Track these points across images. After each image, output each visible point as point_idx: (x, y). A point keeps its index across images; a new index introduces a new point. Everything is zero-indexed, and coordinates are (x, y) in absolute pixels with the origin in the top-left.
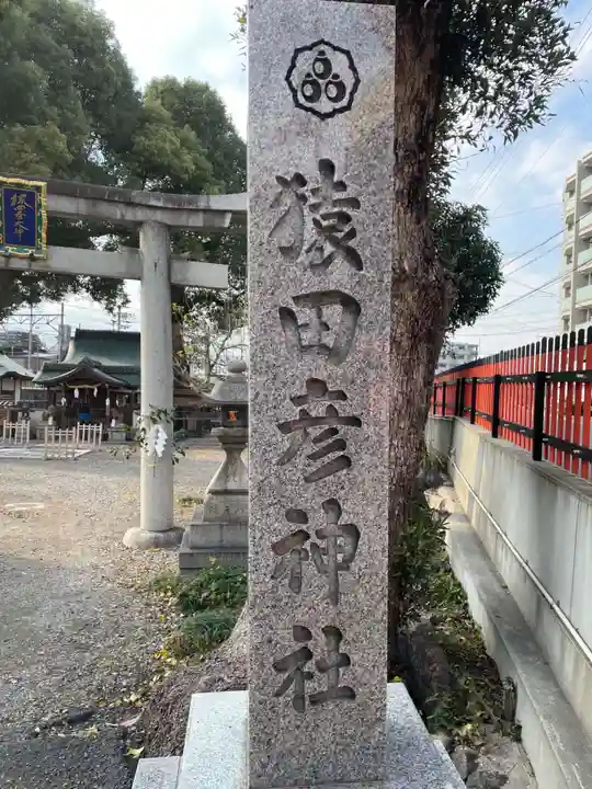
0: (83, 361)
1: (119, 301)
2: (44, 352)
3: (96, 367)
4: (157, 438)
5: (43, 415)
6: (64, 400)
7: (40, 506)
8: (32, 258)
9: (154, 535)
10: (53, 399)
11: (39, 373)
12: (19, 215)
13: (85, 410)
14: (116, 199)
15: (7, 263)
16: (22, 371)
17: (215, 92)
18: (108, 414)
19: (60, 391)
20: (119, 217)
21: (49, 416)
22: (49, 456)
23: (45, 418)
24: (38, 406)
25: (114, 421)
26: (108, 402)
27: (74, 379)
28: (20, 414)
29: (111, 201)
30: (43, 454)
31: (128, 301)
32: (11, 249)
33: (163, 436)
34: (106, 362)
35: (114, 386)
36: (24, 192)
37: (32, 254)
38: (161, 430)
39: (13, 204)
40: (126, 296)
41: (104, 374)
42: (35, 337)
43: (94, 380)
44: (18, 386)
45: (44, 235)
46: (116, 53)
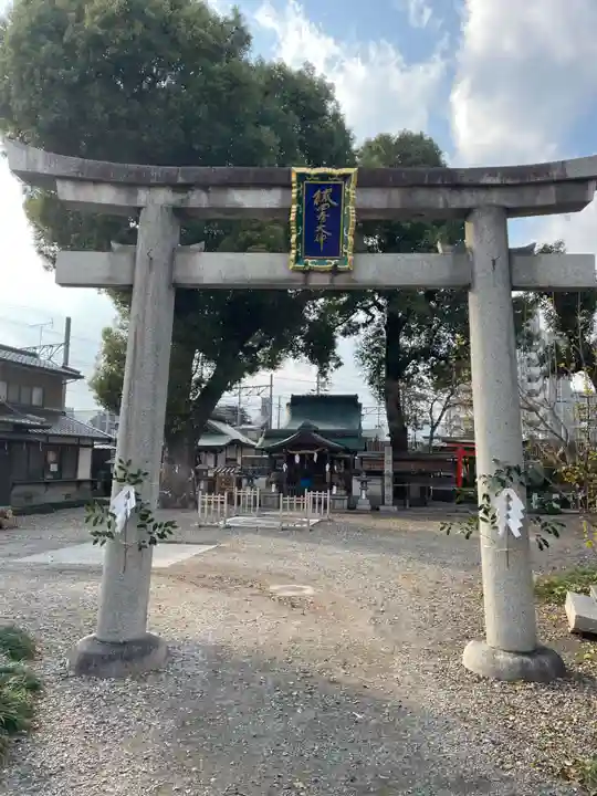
0: (302, 426)
1: (332, 364)
2: (250, 423)
3: (315, 432)
4: (509, 508)
5: (267, 482)
6: (285, 467)
7: (309, 591)
8: (335, 271)
9: (517, 659)
10: (274, 466)
11: (261, 440)
12: (322, 216)
13: (307, 476)
14: (439, 182)
15: (306, 281)
16: (244, 439)
17: (431, 140)
18: (328, 480)
19: (282, 458)
20: (441, 206)
21: (271, 483)
22: (284, 525)
23: (269, 484)
24: (261, 473)
25: (335, 488)
26: (328, 467)
27: (295, 445)
28: (244, 481)
29: (431, 186)
30: (279, 523)
31: (340, 364)
32: (311, 262)
33: (518, 505)
34: (322, 427)
35: (334, 450)
36: (328, 186)
37: (335, 266)
38: (514, 496)
39: (316, 202)
40: (338, 359)
41: (323, 440)
42: (242, 410)
43: (315, 445)
44: (239, 454)
45: (350, 239)
46: (336, 116)
